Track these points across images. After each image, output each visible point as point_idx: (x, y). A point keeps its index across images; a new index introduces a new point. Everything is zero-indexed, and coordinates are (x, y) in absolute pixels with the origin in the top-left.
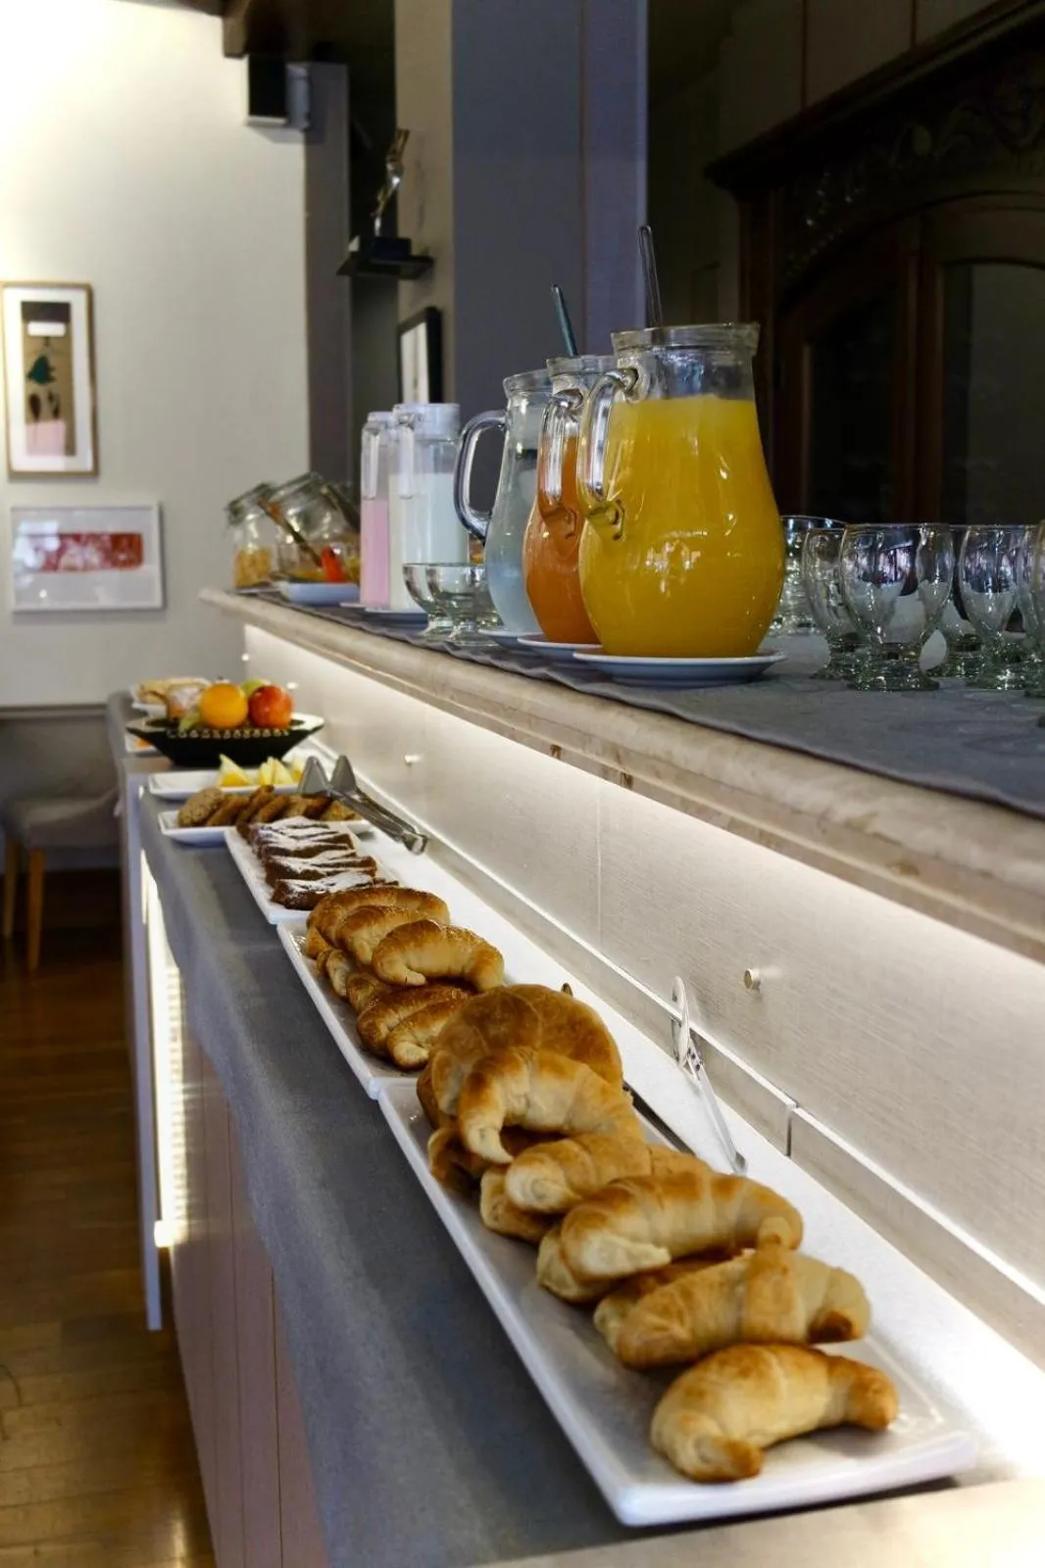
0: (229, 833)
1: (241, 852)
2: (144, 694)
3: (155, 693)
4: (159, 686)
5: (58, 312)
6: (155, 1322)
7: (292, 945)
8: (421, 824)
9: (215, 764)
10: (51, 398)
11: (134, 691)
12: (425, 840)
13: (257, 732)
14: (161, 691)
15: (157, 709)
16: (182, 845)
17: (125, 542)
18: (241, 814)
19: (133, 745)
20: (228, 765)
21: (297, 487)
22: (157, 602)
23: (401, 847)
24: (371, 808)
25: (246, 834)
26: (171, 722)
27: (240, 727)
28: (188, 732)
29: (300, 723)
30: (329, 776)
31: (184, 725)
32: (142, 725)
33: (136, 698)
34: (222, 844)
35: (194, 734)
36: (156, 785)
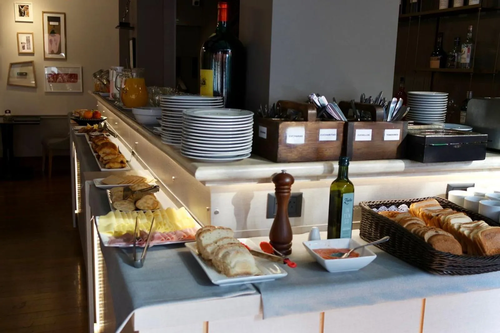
0: (86, 135)
1: (87, 137)
2: (76, 112)
3: (77, 112)
4: (78, 111)
5: (57, 19)
6: (75, 226)
7: (90, 146)
8: (116, 133)
9: (86, 125)
10: (55, 40)
11: (73, 112)
12: (117, 136)
13: (94, 119)
14: (78, 112)
15: (78, 115)
16: (78, 136)
17: (73, 76)
18: (87, 131)
19: (72, 122)
20: (88, 125)
21: (106, 73)
22: (81, 91)
23: (113, 137)
24: (109, 131)
25: (88, 134)
26: (79, 118)
27: (91, 118)
28: (81, 119)
29: (103, 118)
30: (103, 126)
31: (81, 118)
32: (73, 118)
33: (74, 113)
34: (84, 136)
35: (82, 120)
36: (75, 128)
